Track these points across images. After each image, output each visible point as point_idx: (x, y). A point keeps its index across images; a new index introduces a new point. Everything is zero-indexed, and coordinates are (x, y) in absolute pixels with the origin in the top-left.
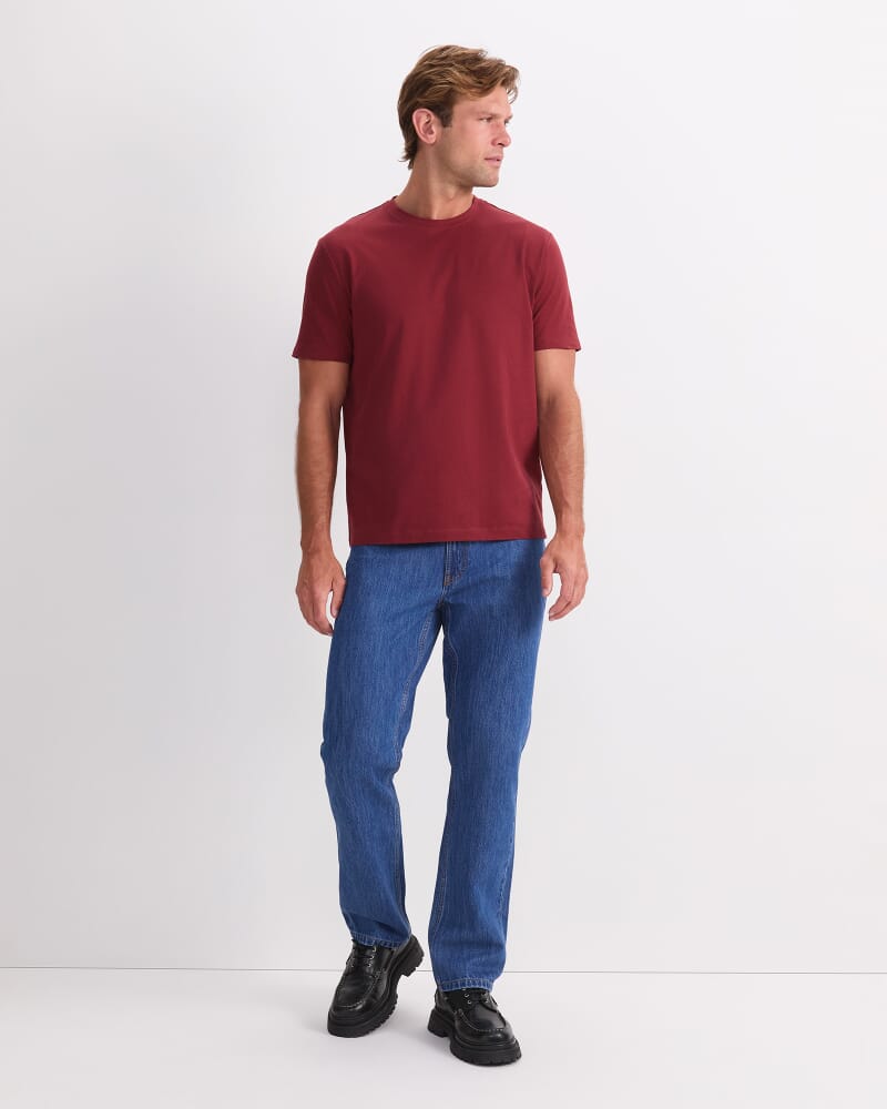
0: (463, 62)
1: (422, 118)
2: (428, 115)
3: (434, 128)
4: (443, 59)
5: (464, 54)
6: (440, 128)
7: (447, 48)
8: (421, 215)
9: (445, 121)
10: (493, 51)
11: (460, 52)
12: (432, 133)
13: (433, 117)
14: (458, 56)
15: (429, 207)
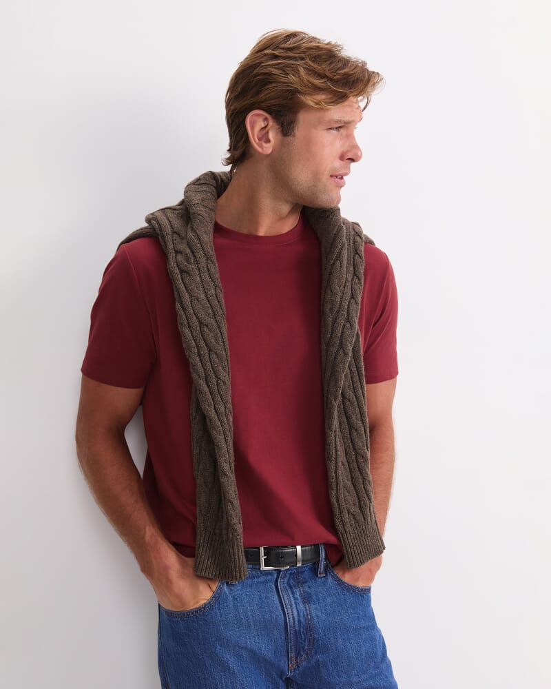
0: (315, 59)
1: (256, 122)
2: (266, 119)
3: (271, 136)
4: (290, 49)
5: (318, 47)
6: (280, 136)
7: (294, 35)
8: (244, 231)
9: (287, 129)
10: (353, 50)
11: (313, 44)
12: (268, 141)
13: (271, 123)
14: (310, 49)
15: (255, 222)
